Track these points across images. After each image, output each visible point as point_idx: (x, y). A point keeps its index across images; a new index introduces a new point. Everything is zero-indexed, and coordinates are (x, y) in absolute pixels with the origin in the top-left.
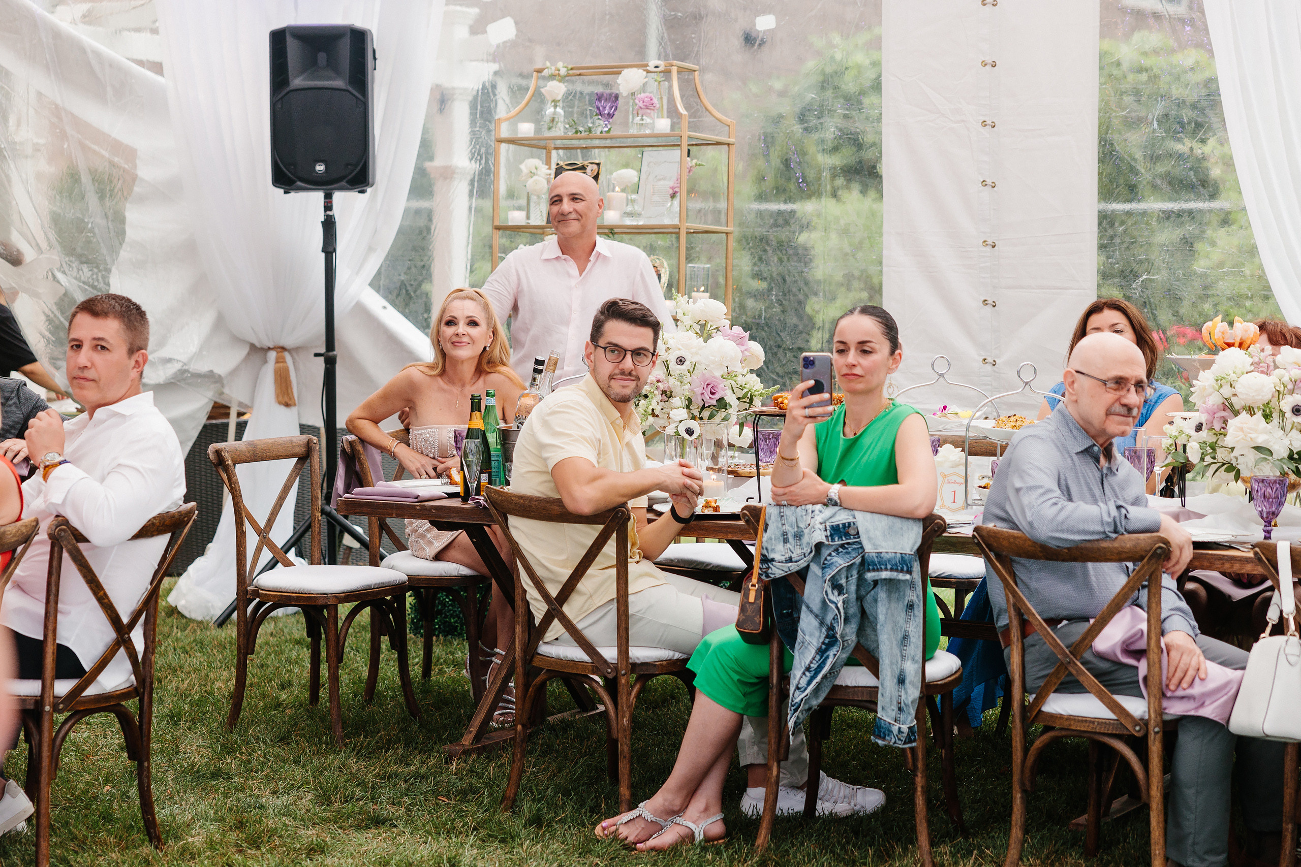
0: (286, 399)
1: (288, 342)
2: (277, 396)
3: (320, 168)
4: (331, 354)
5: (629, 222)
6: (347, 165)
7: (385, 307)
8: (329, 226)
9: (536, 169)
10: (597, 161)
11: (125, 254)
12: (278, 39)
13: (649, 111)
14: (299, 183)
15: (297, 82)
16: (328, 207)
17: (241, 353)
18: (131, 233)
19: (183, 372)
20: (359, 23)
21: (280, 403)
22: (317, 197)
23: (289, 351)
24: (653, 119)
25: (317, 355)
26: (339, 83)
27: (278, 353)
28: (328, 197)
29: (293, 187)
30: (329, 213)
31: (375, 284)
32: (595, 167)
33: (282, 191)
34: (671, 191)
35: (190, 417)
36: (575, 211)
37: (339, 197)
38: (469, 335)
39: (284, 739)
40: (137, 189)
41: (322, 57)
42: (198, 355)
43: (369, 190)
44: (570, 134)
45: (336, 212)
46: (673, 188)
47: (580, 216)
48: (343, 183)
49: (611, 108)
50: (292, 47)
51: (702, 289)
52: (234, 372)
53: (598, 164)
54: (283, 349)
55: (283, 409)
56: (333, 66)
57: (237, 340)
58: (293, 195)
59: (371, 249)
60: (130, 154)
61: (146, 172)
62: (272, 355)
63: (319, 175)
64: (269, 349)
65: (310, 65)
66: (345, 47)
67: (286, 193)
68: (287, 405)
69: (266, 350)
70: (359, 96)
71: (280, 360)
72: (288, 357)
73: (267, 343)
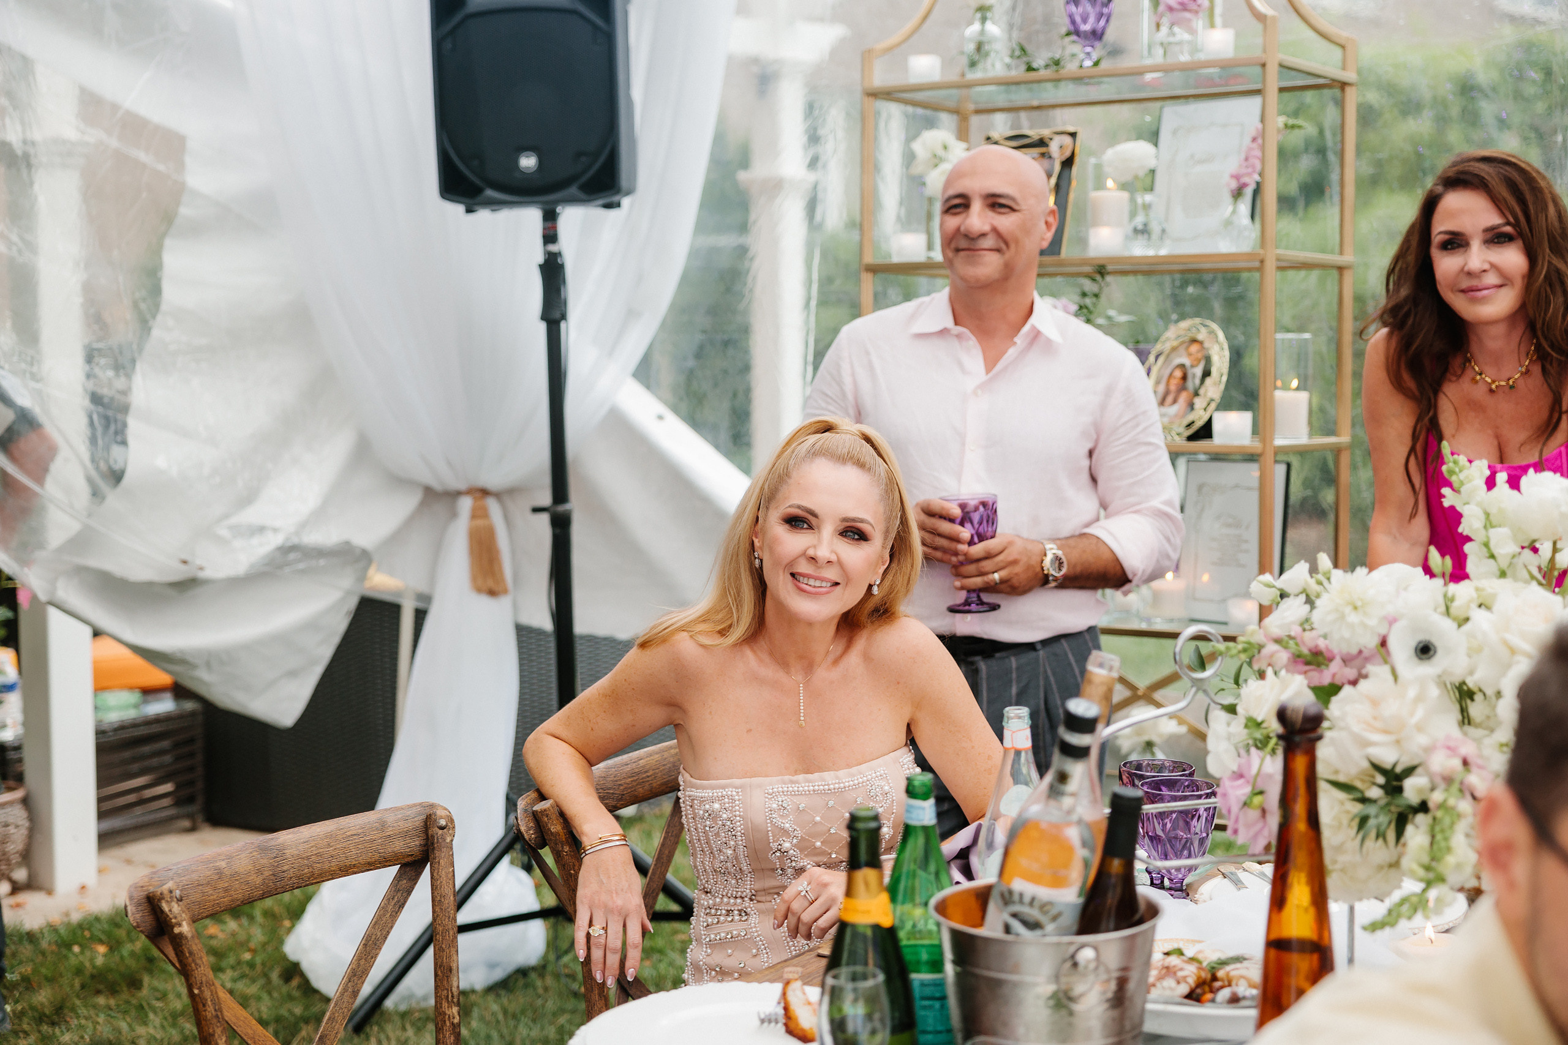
0: (490, 583)
1: (493, 480)
2: (474, 579)
3: (528, 162)
4: (561, 508)
5: (1140, 250)
6: (579, 154)
7: (660, 418)
8: (552, 272)
9: (945, 148)
10: (1071, 129)
13: (1187, 15)
14: (490, 193)
16: (550, 237)
17: (406, 504)
18: (170, 294)
19: (286, 550)
21: (479, 590)
22: (531, 217)
23: (498, 495)
24: (1193, 32)
25: (537, 510)
27: (475, 499)
28: (550, 217)
29: (480, 198)
30: (552, 248)
31: (644, 373)
32: (1068, 140)
33: (460, 208)
34: (1234, 184)
35: (311, 626)
36: (995, 230)
37: (567, 217)
38: (840, 563)
40: (184, 211)
42: (319, 515)
43: (626, 202)
44: (1018, 72)
45: (567, 245)
46: (1237, 177)
47: (1003, 242)
48: (573, 190)
49: (1100, 15)
51: (1295, 383)
52: (396, 538)
53: (1073, 135)
54: (484, 492)
55: (485, 601)
57: (398, 481)
58: (484, 215)
59: (631, 314)
60: (173, 144)
61: (202, 179)
62: (466, 504)
63: (525, 175)
64: (458, 494)
67: (469, 211)
68: (492, 593)
69: (454, 495)
70: (599, 22)
71: (479, 513)
72: (493, 507)
73: (455, 483)
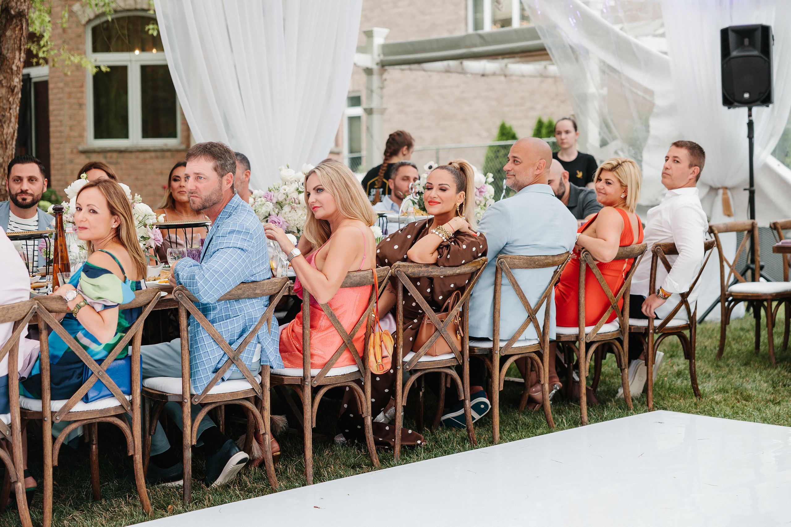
0: (728, 213)
1: (729, 184)
2: (724, 212)
3: (746, 95)
4: (752, 188)
6: (760, 93)
7: (779, 165)
8: (750, 125)
11: (650, 142)
12: (725, 33)
14: (736, 104)
15: (734, 53)
16: (750, 115)
18: (652, 132)
20: (765, 23)
21: (725, 215)
22: (745, 110)
23: (729, 189)
25: (745, 189)
26: (756, 53)
27: (723, 190)
28: (750, 110)
29: (732, 105)
30: (751, 119)
31: (773, 153)
33: (727, 108)
37: (755, 109)
39: (746, 364)
40: (655, 110)
41: (746, 41)
43: (771, 106)
45: (754, 118)
48: (759, 103)
50: (732, 37)
54: (726, 188)
55: (727, 218)
56: (752, 44)
57: (703, 184)
58: (733, 110)
59: (771, 136)
60: (651, 93)
61: (660, 102)
62: (721, 192)
63: (745, 99)
64: (719, 188)
65: (740, 45)
66: (759, 35)
67: (729, 108)
68: (729, 216)
69: (717, 189)
70: (766, 59)
71: (724, 194)
72: (729, 193)
73: (718, 185)
